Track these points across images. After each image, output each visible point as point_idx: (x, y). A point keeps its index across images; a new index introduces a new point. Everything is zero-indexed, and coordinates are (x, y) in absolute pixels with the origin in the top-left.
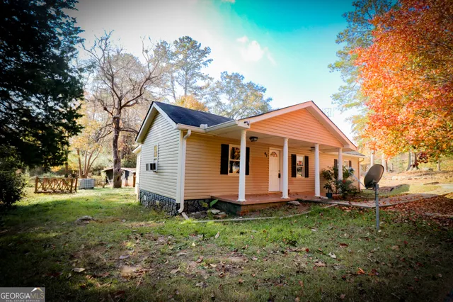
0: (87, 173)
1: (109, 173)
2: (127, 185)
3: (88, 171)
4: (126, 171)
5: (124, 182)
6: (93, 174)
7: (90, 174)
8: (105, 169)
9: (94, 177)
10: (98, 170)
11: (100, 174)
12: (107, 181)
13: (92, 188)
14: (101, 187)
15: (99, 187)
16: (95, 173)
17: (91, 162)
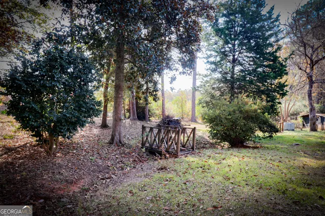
0: (287, 118)
1: (305, 118)
2: (323, 129)
3: (288, 116)
4: (321, 117)
5: (319, 126)
6: (291, 119)
7: (289, 118)
8: (302, 114)
9: (293, 121)
10: (295, 115)
11: (296, 119)
12: (304, 125)
13: (293, 130)
14: (300, 130)
15: (298, 130)
16: (292, 117)
17: (289, 109)
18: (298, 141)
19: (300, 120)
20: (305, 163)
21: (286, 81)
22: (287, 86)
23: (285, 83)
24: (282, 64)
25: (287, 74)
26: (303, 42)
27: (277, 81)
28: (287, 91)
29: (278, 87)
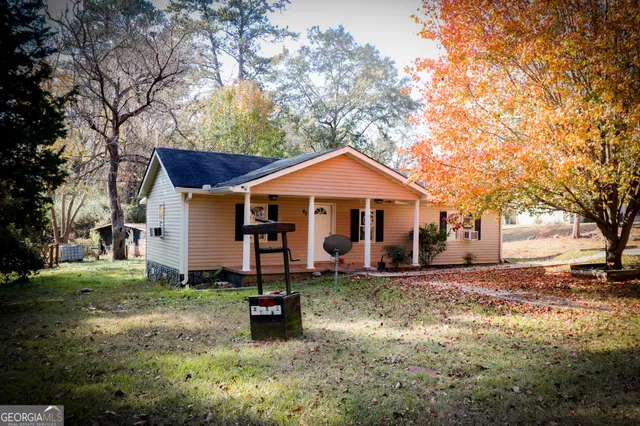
0: (67, 234)
1: (105, 232)
2: (137, 255)
3: (70, 229)
4: (134, 230)
5: (131, 248)
6: (77, 236)
7: (72, 235)
8: (98, 225)
9: (80, 241)
10: (85, 226)
11: (88, 236)
12: (102, 248)
13: (80, 261)
14: (94, 259)
15: (90, 259)
16: (79, 232)
17: (72, 214)
18: (88, 282)
19: (95, 237)
20: (95, 329)
21: (62, 150)
22: (64, 161)
23: (59, 154)
24: (52, 109)
25: (63, 134)
26: (98, 70)
27: (40, 148)
28: (65, 174)
29: (42, 163)
